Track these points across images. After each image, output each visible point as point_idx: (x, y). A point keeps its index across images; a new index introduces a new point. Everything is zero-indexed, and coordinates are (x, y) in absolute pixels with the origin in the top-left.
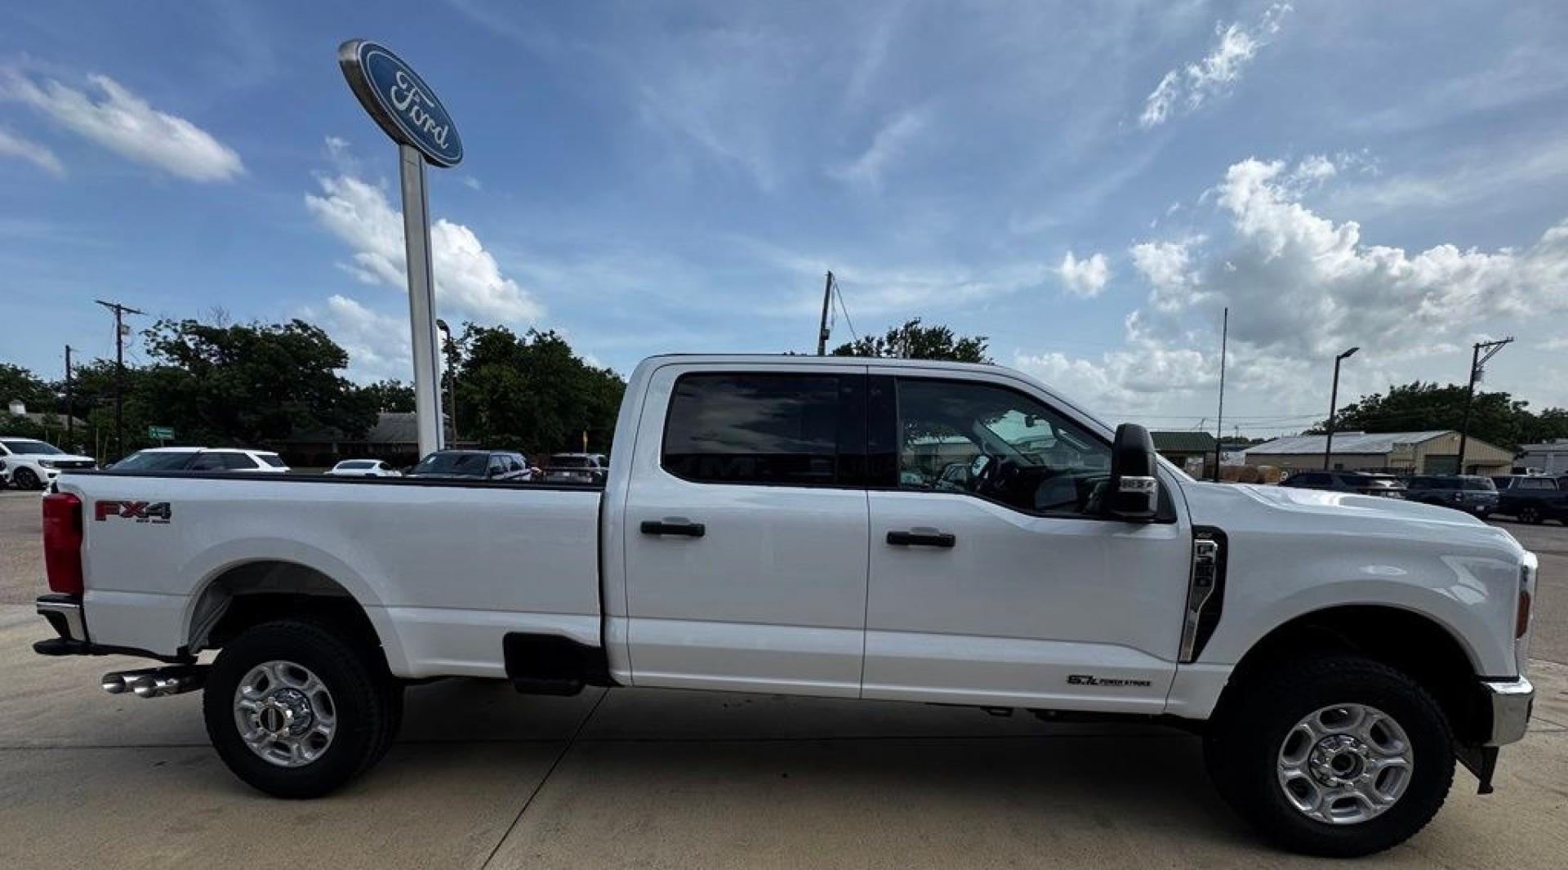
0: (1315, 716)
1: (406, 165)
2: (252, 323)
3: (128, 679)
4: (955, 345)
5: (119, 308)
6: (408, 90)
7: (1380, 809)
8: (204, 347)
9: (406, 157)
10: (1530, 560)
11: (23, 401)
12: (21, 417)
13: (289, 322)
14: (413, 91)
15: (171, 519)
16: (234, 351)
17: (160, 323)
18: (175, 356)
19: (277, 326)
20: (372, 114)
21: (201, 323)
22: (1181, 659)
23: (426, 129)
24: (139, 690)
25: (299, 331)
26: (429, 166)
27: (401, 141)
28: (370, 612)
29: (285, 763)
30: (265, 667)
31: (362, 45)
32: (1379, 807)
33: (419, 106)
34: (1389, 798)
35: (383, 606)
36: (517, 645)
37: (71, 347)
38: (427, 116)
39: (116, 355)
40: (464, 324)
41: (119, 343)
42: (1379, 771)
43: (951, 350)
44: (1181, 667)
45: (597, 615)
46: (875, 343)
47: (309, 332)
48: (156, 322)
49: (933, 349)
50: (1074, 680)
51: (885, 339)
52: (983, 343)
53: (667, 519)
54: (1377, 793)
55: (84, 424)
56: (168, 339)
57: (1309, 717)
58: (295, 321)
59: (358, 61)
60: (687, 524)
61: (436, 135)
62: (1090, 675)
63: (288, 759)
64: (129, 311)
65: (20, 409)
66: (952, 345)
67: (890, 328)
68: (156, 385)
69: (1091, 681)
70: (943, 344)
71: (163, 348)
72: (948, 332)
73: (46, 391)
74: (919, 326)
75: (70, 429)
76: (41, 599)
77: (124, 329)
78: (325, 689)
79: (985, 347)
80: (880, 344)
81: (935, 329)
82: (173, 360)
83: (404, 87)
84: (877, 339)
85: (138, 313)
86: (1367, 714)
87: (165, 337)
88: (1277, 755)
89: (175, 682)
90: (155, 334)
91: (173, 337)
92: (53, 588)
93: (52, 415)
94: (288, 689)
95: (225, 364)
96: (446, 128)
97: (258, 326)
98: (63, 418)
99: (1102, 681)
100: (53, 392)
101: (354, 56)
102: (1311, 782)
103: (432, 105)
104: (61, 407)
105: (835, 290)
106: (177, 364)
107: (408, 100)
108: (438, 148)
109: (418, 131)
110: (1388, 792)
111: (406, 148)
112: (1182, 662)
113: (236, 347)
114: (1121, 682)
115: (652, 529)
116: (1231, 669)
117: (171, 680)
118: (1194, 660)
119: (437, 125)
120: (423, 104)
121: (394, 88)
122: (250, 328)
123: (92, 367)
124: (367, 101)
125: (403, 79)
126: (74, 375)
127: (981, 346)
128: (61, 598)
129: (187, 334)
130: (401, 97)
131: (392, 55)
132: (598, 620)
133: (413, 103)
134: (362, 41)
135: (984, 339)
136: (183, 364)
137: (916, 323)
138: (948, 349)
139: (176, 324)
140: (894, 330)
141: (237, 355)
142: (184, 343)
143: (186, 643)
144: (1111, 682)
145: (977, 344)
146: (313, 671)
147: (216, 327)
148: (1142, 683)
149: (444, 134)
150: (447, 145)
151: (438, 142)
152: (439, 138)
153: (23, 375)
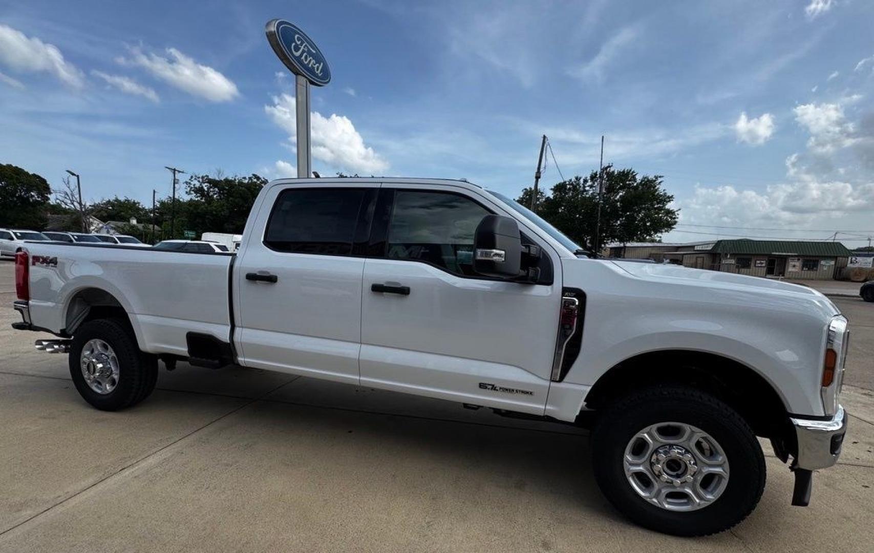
0: (651, 428)
1: (299, 86)
2: (234, 177)
3: (45, 343)
4: (638, 181)
5: (175, 170)
6: (301, 44)
7: (704, 504)
8: (212, 190)
9: (299, 82)
10: (839, 325)
11: (136, 218)
12: (134, 225)
13: (251, 176)
14: (304, 45)
15: (57, 265)
16: (225, 191)
17: (192, 177)
18: (198, 195)
19: (245, 178)
20: (282, 60)
21: (210, 177)
22: (552, 379)
23: (310, 66)
24: (48, 350)
25: (255, 180)
26: (312, 87)
27: (297, 73)
28: (130, 316)
29: (99, 391)
30: (92, 342)
31: (277, 22)
32: (703, 502)
33: (307, 53)
34: (709, 497)
35: (135, 314)
36: (194, 339)
37: (156, 191)
38: (311, 58)
39: (172, 194)
40: (337, 174)
41: (174, 188)
42: (703, 475)
43: (635, 184)
44: (553, 384)
45: (228, 325)
46: (582, 181)
47: (260, 181)
48: (190, 178)
49: (621, 184)
50: (483, 386)
51: (589, 178)
52: (660, 180)
53: (259, 272)
54: (701, 491)
55: (160, 229)
56: (196, 186)
57: (648, 429)
58: (254, 175)
59: (275, 31)
60: (268, 275)
61: (316, 69)
62: (493, 383)
63: (101, 389)
64: (179, 172)
65: (134, 222)
66: (636, 182)
67: (593, 171)
68: (189, 210)
69: (494, 388)
70: (630, 181)
71: (193, 191)
72: (633, 172)
73: (147, 212)
74: (612, 169)
75: (154, 232)
76: (15, 303)
77: (176, 181)
78: (115, 355)
79: (660, 183)
80: (585, 181)
81: (624, 172)
82: (197, 197)
83: (299, 43)
84: (583, 178)
85: (183, 172)
86: (693, 432)
87: (194, 185)
88: (623, 452)
89: (64, 347)
90: (190, 183)
91: (198, 185)
92: (19, 297)
93: (147, 225)
94: (102, 354)
95: (221, 199)
96: (322, 64)
97: (237, 178)
98: (151, 226)
99: (500, 388)
100: (149, 214)
101: (273, 29)
102: (650, 477)
103: (314, 52)
104: (150, 221)
105: (548, 147)
106: (199, 199)
107: (301, 51)
108: (316, 76)
109: (306, 67)
110: (712, 493)
111: (300, 77)
112: (553, 381)
113: (226, 190)
114: (513, 390)
115: (252, 278)
116: (589, 389)
117: (62, 346)
118: (561, 380)
119: (316, 63)
120: (309, 52)
121: (294, 44)
122: (233, 179)
123: (166, 201)
124: (280, 53)
125: (299, 39)
126: (158, 205)
127: (658, 181)
128: (23, 303)
129: (204, 183)
130: (297, 49)
131: (295, 27)
132: (229, 328)
133: (303, 52)
134: (277, 20)
135: (660, 177)
136: (201, 199)
137: (609, 167)
138: (633, 184)
139: (199, 178)
140: (595, 171)
141: (226, 193)
142: (202, 187)
143: (64, 327)
144: (507, 390)
145: (655, 181)
146: (111, 346)
147: (217, 179)
148: (527, 393)
149: (320, 68)
150: (322, 74)
151: (317, 72)
152: (317, 70)
153: (137, 205)
